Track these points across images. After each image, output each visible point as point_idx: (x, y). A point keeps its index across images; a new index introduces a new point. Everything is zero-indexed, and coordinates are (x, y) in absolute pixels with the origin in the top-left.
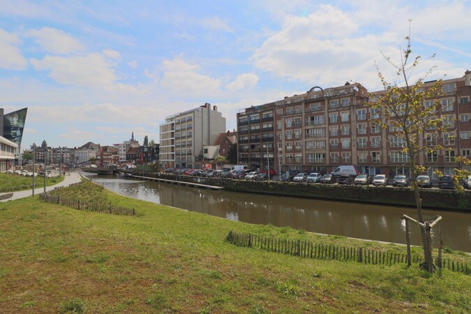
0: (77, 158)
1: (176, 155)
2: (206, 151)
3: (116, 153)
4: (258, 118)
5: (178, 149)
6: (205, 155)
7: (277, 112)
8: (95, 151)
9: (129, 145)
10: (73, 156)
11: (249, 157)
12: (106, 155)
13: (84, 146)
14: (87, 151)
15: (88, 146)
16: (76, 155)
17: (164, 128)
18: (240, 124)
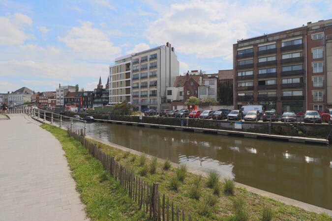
0: (11, 102)
1: (134, 96)
2: (170, 93)
3: (53, 98)
4: (274, 47)
5: (135, 91)
6: (169, 97)
7: (312, 38)
8: (29, 96)
9: (67, 89)
10: (6, 100)
11: (256, 96)
12: (42, 99)
13: (17, 91)
14: (21, 95)
15: (22, 91)
16: (9, 99)
17: (114, 69)
18: (237, 57)
